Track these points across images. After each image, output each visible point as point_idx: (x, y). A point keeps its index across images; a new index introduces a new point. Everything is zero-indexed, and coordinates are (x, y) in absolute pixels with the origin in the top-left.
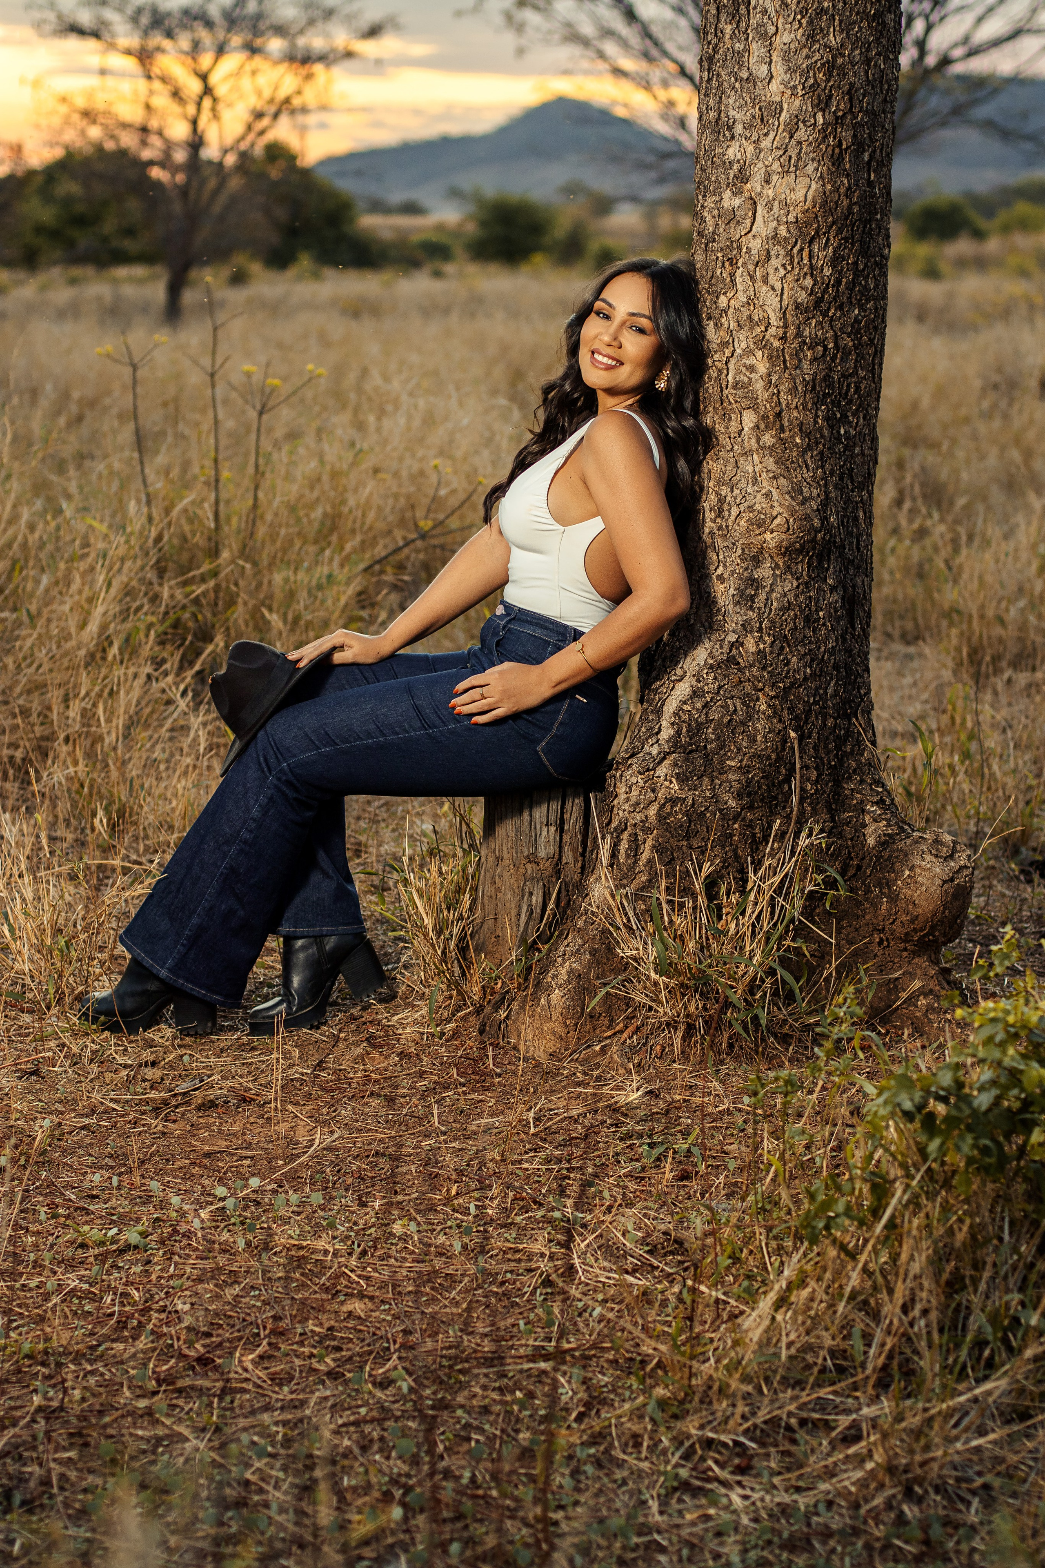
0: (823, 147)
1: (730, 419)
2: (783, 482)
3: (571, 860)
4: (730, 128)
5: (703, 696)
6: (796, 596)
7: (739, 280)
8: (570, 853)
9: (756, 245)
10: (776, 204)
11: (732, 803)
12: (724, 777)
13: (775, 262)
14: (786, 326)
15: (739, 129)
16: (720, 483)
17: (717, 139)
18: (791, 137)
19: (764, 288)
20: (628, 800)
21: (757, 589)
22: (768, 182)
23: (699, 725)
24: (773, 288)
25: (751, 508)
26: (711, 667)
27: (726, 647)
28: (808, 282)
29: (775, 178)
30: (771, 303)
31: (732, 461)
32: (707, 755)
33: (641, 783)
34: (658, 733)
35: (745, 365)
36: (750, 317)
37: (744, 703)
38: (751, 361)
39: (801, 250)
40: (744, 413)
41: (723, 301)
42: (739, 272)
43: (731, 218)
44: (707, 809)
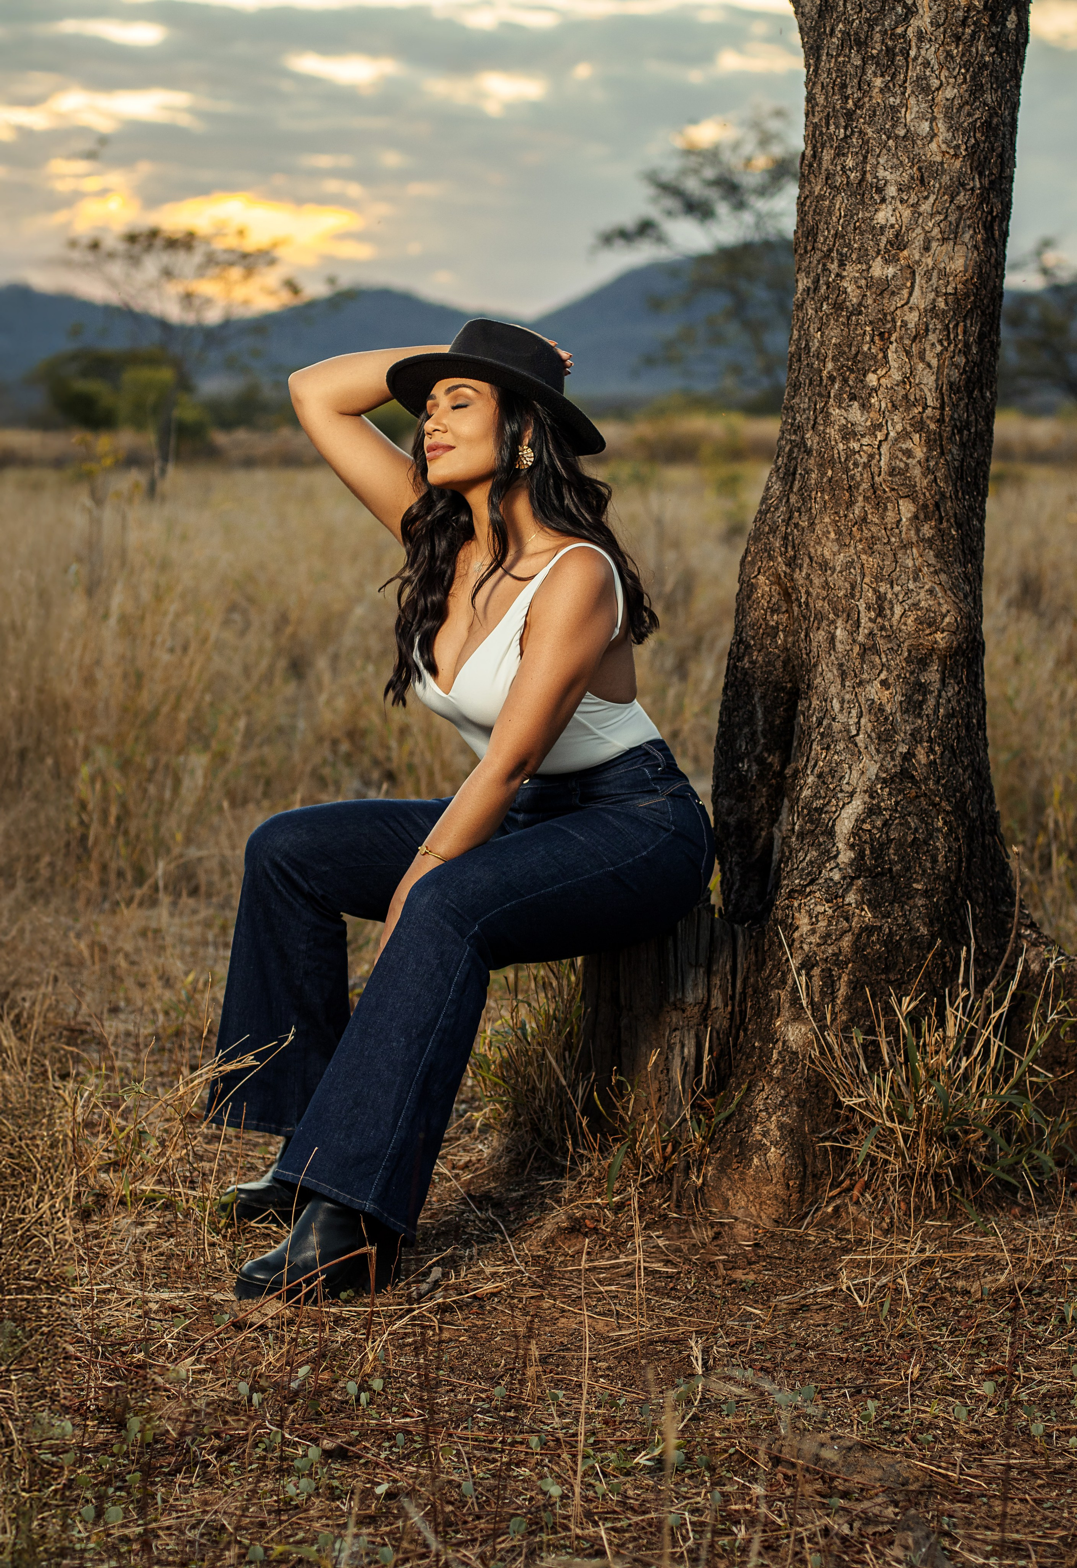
0: (979, 213)
1: (886, 509)
2: (943, 577)
3: (721, 1005)
4: (879, 190)
5: (881, 813)
6: (958, 702)
7: (891, 355)
8: (720, 997)
9: (912, 318)
10: (935, 274)
11: (924, 930)
12: (911, 902)
13: (932, 337)
14: (942, 408)
15: (892, 191)
16: (878, 578)
17: (863, 202)
18: (951, 202)
19: (921, 366)
20: (813, 932)
21: (924, 695)
22: (927, 249)
23: (881, 845)
24: (929, 366)
25: (916, 606)
26: (884, 781)
27: (898, 760)
28: (961, 360)
29: (934, 244)
30: (929, 380)
31: (890, 554)
32: (892, 878)
33: (830, 912)
34: (836, 857)
35: (901, 450)
36: (906, 397)
37: (922, 820)
38: (908, 445)
39: (956, 326)
40: (901, 502)
41: (872, 379)
42: (893, 347)
43: (884, 288)
44: (901, 937)
